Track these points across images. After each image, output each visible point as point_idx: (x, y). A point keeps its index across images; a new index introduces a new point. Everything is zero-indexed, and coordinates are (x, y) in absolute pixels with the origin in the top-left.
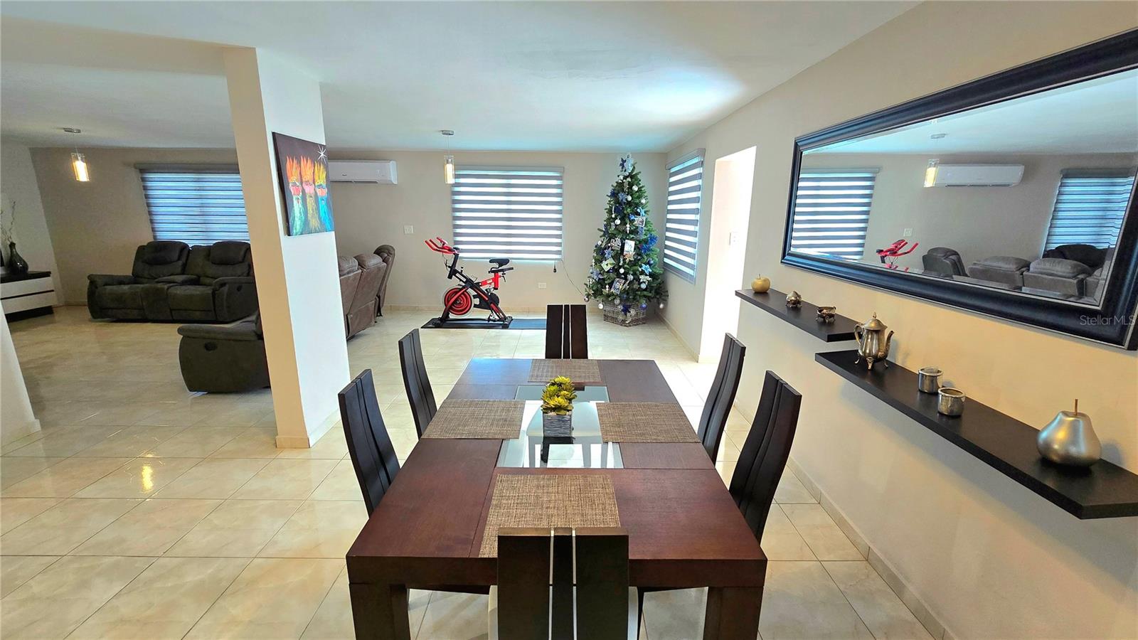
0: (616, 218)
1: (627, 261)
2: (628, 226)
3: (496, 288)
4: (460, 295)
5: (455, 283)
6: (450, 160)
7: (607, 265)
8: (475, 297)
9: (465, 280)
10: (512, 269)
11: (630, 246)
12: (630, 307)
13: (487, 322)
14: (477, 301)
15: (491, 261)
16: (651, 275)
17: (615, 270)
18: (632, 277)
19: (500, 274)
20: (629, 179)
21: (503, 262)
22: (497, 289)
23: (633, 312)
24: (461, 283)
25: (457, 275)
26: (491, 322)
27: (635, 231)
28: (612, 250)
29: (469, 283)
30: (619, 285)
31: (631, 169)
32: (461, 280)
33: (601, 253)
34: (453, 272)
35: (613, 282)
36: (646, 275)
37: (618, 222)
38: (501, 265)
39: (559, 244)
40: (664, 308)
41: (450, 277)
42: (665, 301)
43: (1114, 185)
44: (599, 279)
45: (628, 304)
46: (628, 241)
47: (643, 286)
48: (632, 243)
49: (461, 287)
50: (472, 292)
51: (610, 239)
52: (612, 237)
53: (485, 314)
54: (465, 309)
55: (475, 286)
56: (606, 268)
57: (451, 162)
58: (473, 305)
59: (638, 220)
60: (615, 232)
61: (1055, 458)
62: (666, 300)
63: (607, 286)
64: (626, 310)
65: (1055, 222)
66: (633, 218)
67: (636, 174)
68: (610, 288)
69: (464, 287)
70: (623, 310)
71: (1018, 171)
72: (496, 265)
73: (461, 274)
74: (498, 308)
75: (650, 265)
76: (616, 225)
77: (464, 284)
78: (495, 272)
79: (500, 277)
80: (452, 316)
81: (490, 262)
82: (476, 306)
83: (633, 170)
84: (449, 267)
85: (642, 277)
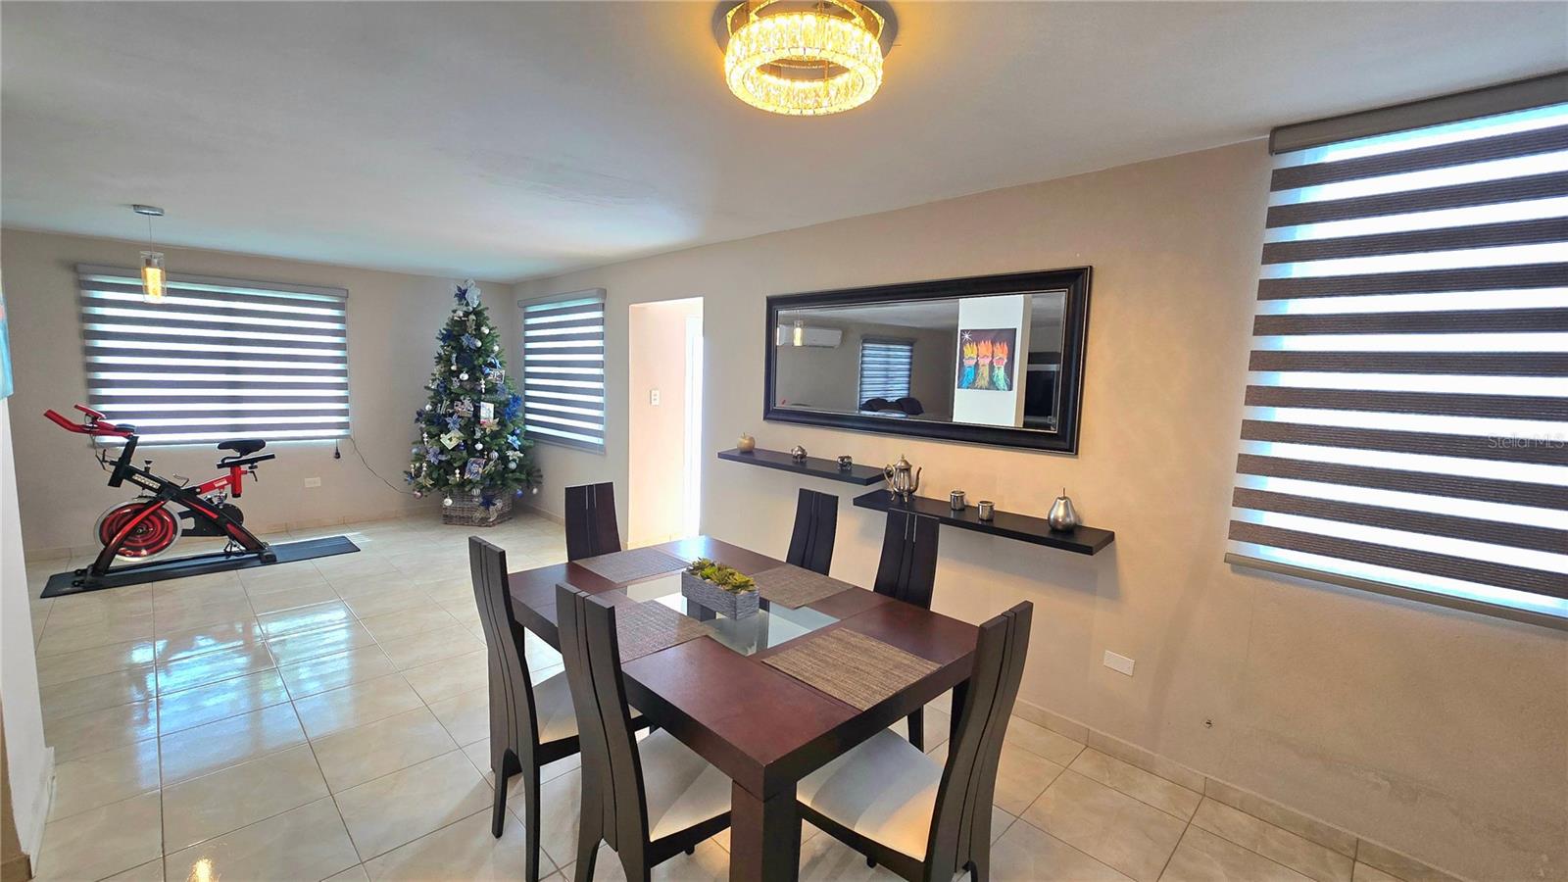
0: (459, 371)
1: (488, 431)
2: (483, 382)
3: (236, 495)
4: (147, 518)
5: (129, 494)
6: (156, 261)
7: (451, 440)
8: (183, 515)
9: (156, 485)
10: (272, 457)
11: (487, 410)
12: (494, 496)
13: (223, 559)
14: (190, 523)
15: (224, 445)
16: (521, 449)
17: (468, 446)
18: (496, 454)
19: (245, 467)
20: (472, 317)
21: (246, 447)
22: (239, 496)
23: (499, 504)
24: (147, 492)
25: (137, 477)
26: (232, 558)
27: (492, 390)
28: (459, 417)
29: (167, 490)
30: (476, 469)
31: (477, 302)
32: (144, 486)
33: (436, 424)
34: (122, 471)
35: (465, 464)
36: (515, 450)
37: (465, 376)
38: (245, 454)
39: (344, 412)
40: (537, 494)
41: (115, 482)
42: (539, 484)
43: (889, 350)
44: (440, 461)
45: (490, 493)
46: (485, 404)
47: (513, 466)
48: (491, 406)
49: (145, 501)
50: (175, 507)
51: (452, 402)
52: (455, 398)
53: (217, 545)
54: (161, 541)
55: (188, 496)
56: (450, 445)
57: (159, 266)
58: (179, 532)
59: (494, 374)
60: (459, 391)
61: (1060, 527)
62: (541, 483)
63: (457, 471)
64: (488, 502)
65: (863, 379)
66: (488, 371)
67: (484, 310)
68: (462, 474)
69: (153, 502)
70: (482, 504)
71: (838, 334)
72: (232, 452)
73: (146, 473)
74: (243, 530)
75: (517, 435)
76: (461, 381)
77: (154, 494)
78: (234, 466)
79: (246, 472)
80: (121, 560)
81: (219, 447)
82: (186, 533)
83: (479, 305)
84: (112, 463)
85: (510, 453)
